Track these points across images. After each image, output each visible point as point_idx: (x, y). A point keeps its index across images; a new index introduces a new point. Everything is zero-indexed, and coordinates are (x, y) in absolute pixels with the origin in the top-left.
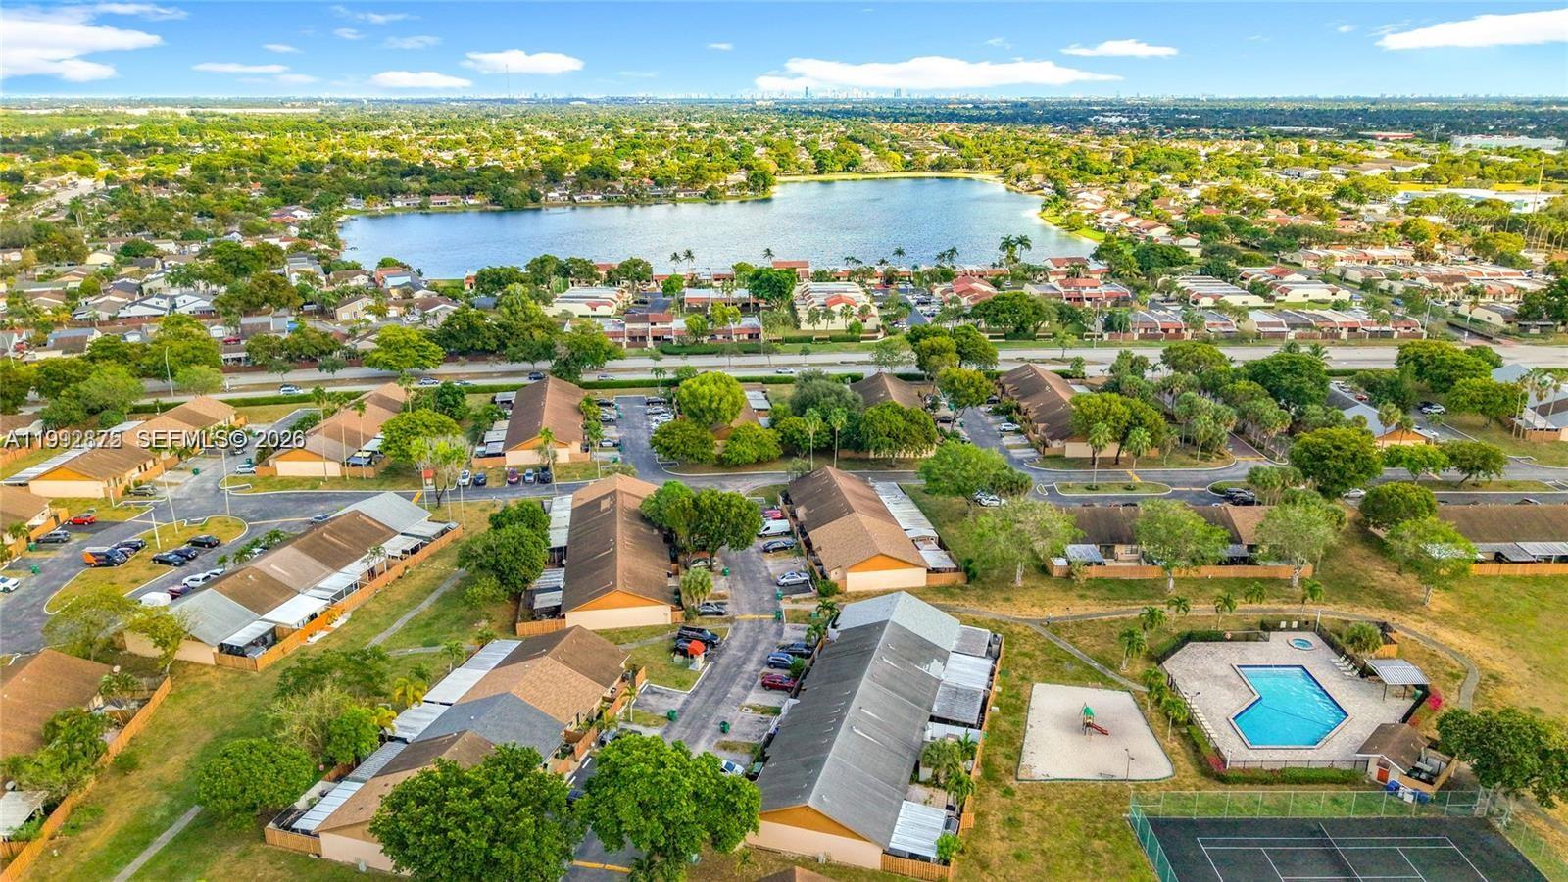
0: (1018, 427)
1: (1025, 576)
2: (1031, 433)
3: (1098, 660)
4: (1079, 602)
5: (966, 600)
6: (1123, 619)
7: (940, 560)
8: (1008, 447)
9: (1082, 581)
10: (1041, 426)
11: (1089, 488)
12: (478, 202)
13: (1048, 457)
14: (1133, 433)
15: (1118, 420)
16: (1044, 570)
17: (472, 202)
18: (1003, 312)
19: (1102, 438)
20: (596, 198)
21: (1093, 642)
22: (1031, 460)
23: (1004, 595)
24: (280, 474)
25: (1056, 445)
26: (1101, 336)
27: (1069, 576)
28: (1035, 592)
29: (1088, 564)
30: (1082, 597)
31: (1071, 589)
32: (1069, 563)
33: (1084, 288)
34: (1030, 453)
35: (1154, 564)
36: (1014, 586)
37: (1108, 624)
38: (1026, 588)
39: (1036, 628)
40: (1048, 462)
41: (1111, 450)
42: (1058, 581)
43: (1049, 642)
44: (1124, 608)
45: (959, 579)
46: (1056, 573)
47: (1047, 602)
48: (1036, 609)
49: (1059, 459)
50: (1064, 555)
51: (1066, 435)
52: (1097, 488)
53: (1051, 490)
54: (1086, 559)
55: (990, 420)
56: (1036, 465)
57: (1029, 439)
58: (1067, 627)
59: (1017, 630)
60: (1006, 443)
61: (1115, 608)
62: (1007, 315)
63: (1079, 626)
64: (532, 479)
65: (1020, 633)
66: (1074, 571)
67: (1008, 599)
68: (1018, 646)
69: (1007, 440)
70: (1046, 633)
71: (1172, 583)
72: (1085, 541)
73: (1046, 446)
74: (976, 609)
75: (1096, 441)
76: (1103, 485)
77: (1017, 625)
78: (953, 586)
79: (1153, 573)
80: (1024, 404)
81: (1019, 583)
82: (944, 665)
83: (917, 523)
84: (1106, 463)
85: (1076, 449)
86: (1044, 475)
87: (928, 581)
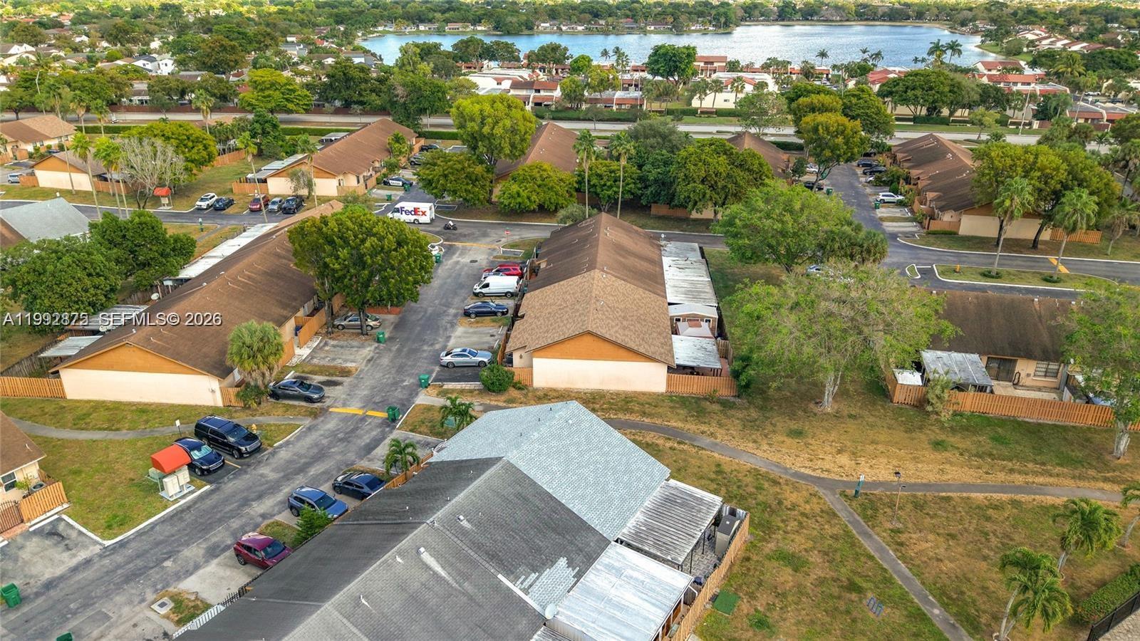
0: (901, 198)
1: (842, 394)
2: (917, 206)
3: (946, 597)
4: (930, 454)
5: (721, 425)
6: (1015, 503)
7: (700, 354)
8: (882, 219)
9: (945, 416)
10: (930, 195)
11: (987, 275)
12: (483, 28)
13: (934, 233)
14: (1069, 196)
15: (1046, 178)
16: (880, 389)
17: (479, 28)
18: (914, 89)
19: (1017, 200)
20: (580, 28)
21: (941, 551)
22: (907, 235)
23: (794, 425)
24: (41, 186)
25: (947, 217)
26: (1030, 124)
27: (921, 403)
28: (851, 425)
29: (960, 387)
30: (938, 445)
31: (921, 428)
32: (926, 381)
33: (1015, 84)
34: (910, 227)
35: (1089, 401)
36: (817, 410)
37: (981, 512)
38: (837, 416)
39: (831, 500)
40: (932, 239)
41: (1024, 230)
42: (899, 411)
43: (847, 533)
44: (1019, 479)
45: (723, 388)
46: (899, 397)
47: (871, 448)
48: (844, 459)
49: (950, 236)
50: (919, 367)
51: (965, 206)
52: (998, 276)
53: (927, 273)
54: (959, 377)
55: (868, 190)
56: (915, 242)
57: (912, 211)
58: (892, 505)
59: (791, 497)
60: (879, 215)
61: (1001, 476)
62: (919, 92)
63: (918, 506)
64: (275, 207)
65: (794, 507)
66: (931, 396)
67: (798, 434)
68: (779, 535)
69: (882, 212)
70: (845, 512)
71: (1124, 443)
72: (958, 345)
73: (932, 218)
74: (733, 444)
75: (1007, 203)
76: (1009, 274)
77: (796, 488)
78: (710, 399)
79: (1084, 418)
80: (914, 173)
81: (829, 405)
82: (579, 576)
83: (693, 294)
84: (1015, 245)
85: (970, 225)
86: (922, 254)
87: (669, 385)
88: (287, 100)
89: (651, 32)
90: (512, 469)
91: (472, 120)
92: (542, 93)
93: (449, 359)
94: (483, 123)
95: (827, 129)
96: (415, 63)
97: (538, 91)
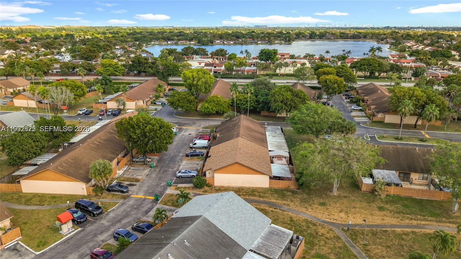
0: (361, 108)
1: (340, 188)
2: (367, 111)
4: (377, 212)
5: (292, 201)
6: (414, 233)
7: (282, 171)
8: (354, 116)
9: (383, 196)
10: (373, 107)
11: (397, 139)
12: (193, 43)
13: (375, 122)
14: (428, 107)
15: (418, 100)
16: (356, 185)
17: (192, 43)
18: (364, 65)
19: (407, 108)
20: (232, 43)
21: (384, 253)
22: (364, 123)
23: (322, 201)
24: (15, 105)
25: (380, 115)
26: (411, 79)
27: (373, 191)
28: (345, 201)
29: (389, 184)
30: (381, 209)
31: (373, 202)
32: (375, 182)
33: (404, 63)
34: (365, 120)
35: (441, 190)
36: (331, 194)
37: (400, 236)
38: (339, 197)
39: (338, 232)
40: (374, 124)
41: (411, 120)
42: (364, 194)
43: (345, 246)
44: (415, 222)
45: (293, 186)
46: (364, 188)
47: (353, 210)
48: (342, 215)
49: (381, 123)
50: (371, 176)
51: (387, 111)
52: (401, 139)
53: (373, 138)
54: (387, 180)
55: (348, 105)
56: (367, 125)
57: (366, 113)
58: (363, 234)
59: (321, 231)
60: (353, 115)
61: (407, 221)
62: (366, 66)
63: (374, 234)
64: (110, 113)
65: (323, 235)
66: (377, 188)
67: (323, 204)
68: (317, 247)
69: (353, 114)
70: (344, 237)
71: (456, 207)
72: (386, 167)
73: (374, 116)
74: (297, 209)
75: (403, 110)
76: (406, 138)
77: (323, 227)
78: (287, 190)
79: (440, 196)
80: (366, 98)
81: (335, 192)
83: (279, 147)
84: (407, 126)
85: (389, 119)
86: (370, 130)
87: (270, 184)
88: (115, 71)
89: (260, 44)
90: (206, 220)
91: (189, 79)
92: (217, 68)
93: (180, 174)
94: (194, 80)
95: (330, 81)
96: (166, 56)
97: (215, 67)
